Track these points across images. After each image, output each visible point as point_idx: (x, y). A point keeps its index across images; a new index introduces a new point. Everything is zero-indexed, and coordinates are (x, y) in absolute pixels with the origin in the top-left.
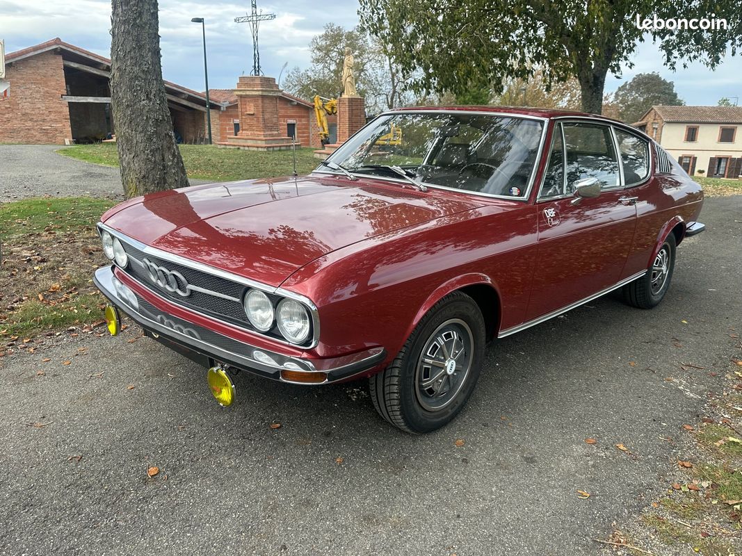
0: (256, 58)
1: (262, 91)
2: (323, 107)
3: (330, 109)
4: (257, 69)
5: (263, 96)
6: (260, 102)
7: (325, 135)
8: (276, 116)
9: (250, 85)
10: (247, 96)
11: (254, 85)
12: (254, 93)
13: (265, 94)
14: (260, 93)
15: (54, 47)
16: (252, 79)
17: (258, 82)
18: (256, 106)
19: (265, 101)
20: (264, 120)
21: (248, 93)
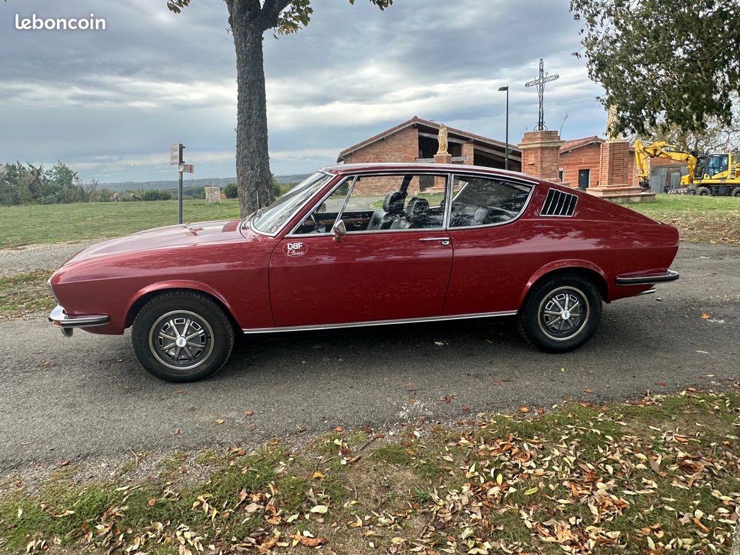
0: (541, 116)
1: (541, 143)
2: (645, 151)
3: (652, 152)
4: (541, 124)
5: (542, 148)
6: (539, 153)
7: (644, 178)
8: (556, 164)
9: (532, 139)
10: (530, 149)
11: (536, 139)
12: (535, 146)
13: (544, 145)
14: (539, 145)
15: (413, 123)
16: (535, 134)
17: (539, 135)
18: (536, 157)
19: (544, 152)
20: (542, 168)
21: (530, 146)
